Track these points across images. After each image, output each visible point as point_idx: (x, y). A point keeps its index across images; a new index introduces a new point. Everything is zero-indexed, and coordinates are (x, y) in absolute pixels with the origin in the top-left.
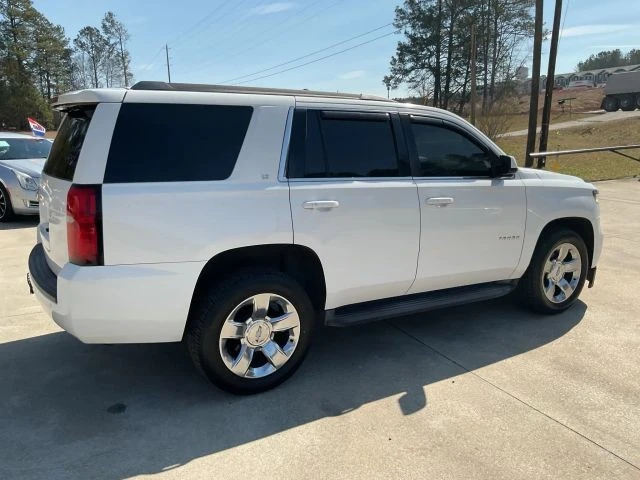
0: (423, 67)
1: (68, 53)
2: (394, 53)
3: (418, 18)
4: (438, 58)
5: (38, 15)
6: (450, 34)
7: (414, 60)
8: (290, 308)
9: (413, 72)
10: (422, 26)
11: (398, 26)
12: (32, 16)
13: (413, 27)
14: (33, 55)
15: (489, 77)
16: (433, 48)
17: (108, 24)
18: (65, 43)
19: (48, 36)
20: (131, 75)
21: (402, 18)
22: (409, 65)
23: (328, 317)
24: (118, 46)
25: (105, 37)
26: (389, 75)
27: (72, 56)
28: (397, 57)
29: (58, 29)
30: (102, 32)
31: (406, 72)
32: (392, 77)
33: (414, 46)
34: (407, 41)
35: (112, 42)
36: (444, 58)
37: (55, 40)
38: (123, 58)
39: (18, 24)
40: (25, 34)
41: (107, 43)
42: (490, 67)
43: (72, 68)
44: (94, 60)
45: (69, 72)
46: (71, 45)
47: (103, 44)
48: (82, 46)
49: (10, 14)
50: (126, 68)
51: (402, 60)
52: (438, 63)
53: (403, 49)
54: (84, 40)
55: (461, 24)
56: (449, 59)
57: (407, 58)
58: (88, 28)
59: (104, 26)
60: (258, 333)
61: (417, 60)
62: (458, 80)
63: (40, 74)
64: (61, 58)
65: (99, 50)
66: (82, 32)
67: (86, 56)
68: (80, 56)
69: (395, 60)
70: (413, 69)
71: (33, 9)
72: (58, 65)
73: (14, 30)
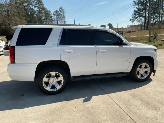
0: (141, 16)
1: (51, 17)
2: (133, 13)
3: (140, 3)
4: (145, 14)
5: (45, 8)
6: (149, 7)
7: (138, 15)
8: (61, 75)
9: (138, 18)
10: (141, 5)
11: (134, 6)
12: (44, 8)
13: (138, 6)
14: (44, 17)
15: (160, 18)
16: (144, 11)
17: (61, 9)
18: (51, 14)
19: (47, 13)
20: (66, 22)
21: (135, 4)
22: (137, 16)
23: (72, 78)
24: (63, 15)
25: (60, 12)
26: (131, 18)
28: (134, 14)
29: (49, 11)
30: (59, 11)
31: (136, 18)
32: (132, 19)
33: (138, 11)
34: (136, 10)
35: (61, 14)
36: (147, 14)
37: (48, 14)
38: (64, 17)
39: (41, 10)
40: (42, 13)
41: (60, 14)
42: (161, 16)
43: (52, 20)
44: (57, 18)
45: (51, 21)
46: (52, 15)
47: (59, 14)
48: (55, 15)
49: (39, 8)
50: (64, 20)
51: (135, 15)
52: (145, 15)
53: (135, 12)
54: (55, 14)
55: (152, 4)
56: (149, 14)
57: (136, 14)
58: (56, 11)
59: (60, 10)
60: (53, 81)
61: (139, 14)
62: (151, 19)
63: (45, 22)
64: (50, 18)
65: (58, 16)
66: (55, 12)
67: (56, 17)
68: (54, 17)
69: (133, 15)
70: (138, 17)
71: (44, 7)
72: (49, 20)
73: (40, 12)
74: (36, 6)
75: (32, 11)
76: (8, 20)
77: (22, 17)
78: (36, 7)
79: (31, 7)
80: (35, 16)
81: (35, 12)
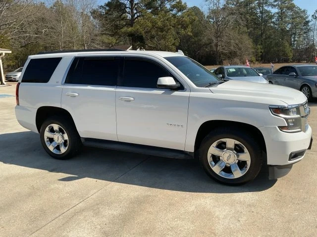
1: (308, 22)
5: (294, 6)
12: (291, 7)
14: (290, 26)
18: (307, 17)
19: (299, 16)
27: (309, 24)
29: (304, 11)
37: (301, 17)
39: (284, 12)
43: (308, 30)
45: (305, 33)
46: (310, 18)
64: (304, 26)
68: (313, 24)
71: (292, 4)
72: (302, 29)
73: (281, 15)
74: (275, 4)
75: (267, 16)
76: (217, 37)
77: (245, 29)
78: (275, 6)
79: (266, 8)
80: (272, 25)
81: (271, 17)
